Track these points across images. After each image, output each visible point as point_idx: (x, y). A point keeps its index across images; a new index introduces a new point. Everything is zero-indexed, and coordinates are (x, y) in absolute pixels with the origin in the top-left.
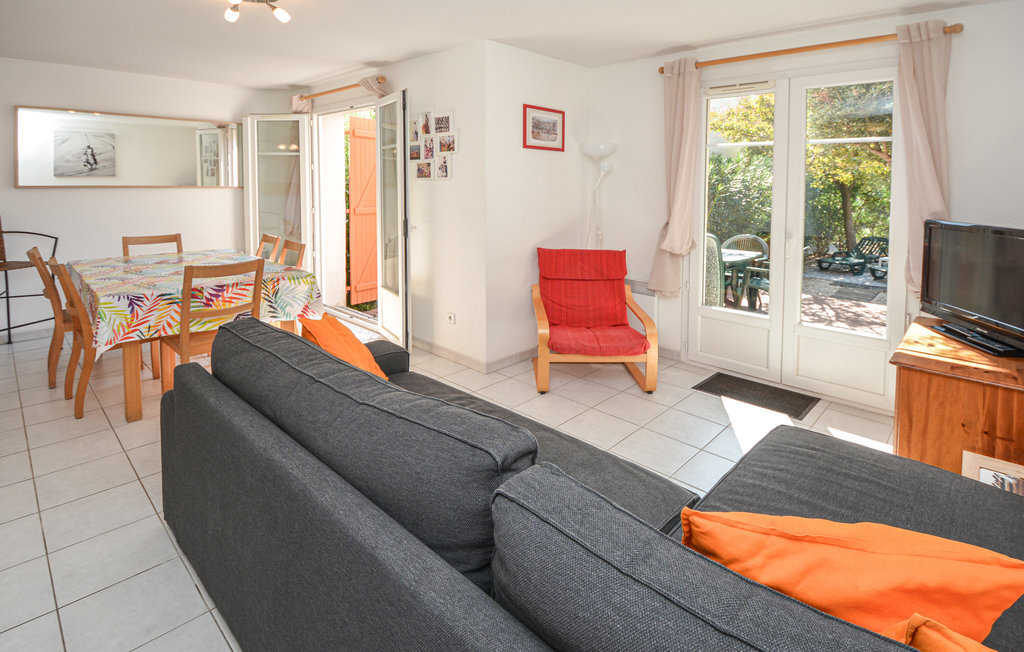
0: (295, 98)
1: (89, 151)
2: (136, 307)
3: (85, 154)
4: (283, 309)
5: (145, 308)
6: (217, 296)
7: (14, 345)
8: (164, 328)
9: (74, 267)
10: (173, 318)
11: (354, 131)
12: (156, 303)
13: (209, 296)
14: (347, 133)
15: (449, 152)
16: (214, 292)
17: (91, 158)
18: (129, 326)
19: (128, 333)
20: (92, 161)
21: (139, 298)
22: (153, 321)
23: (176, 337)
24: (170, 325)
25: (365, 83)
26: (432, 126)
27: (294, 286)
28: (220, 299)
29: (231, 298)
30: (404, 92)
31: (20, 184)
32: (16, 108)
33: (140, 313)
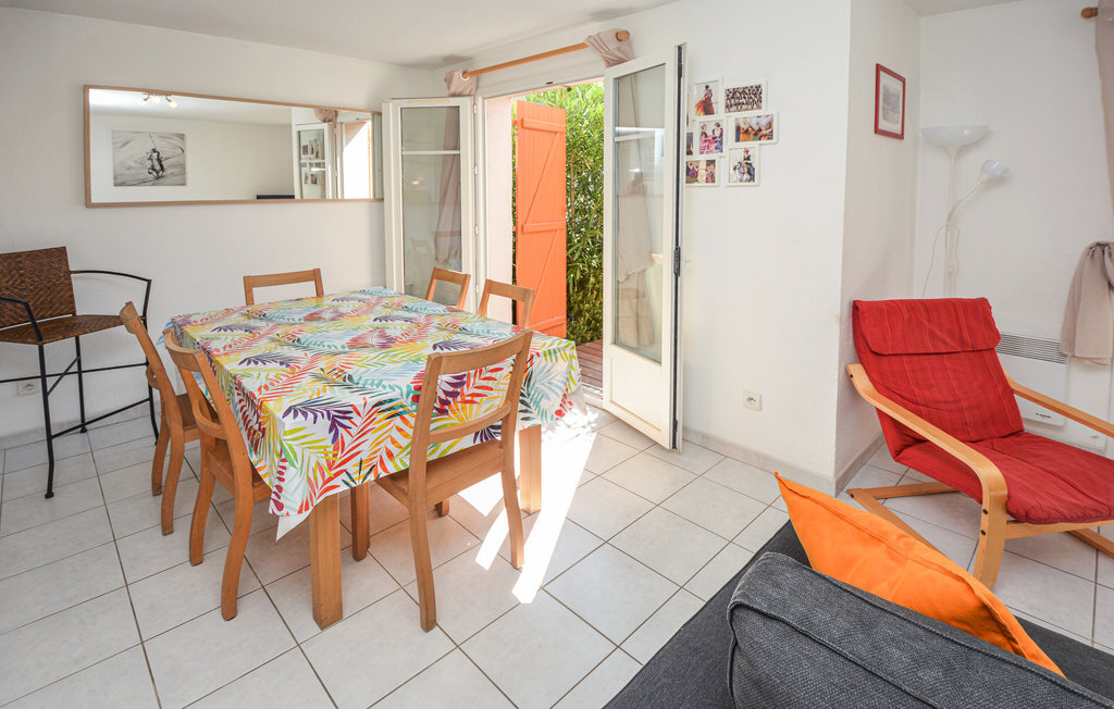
0: (458, 75)
1: (155, 155)
2: (341, 430)
3: (150, 159)
4: (537, 404)
5: (354, 431)
6: (454, 395)
7: (90, 433)
8: (382, 462)
9: (188, 329)
10: (394, 442)
11: (522, 120)
12: (370, 420)
13: (443, 397)
14: (515, 123)
15: (756, 143)
16: (451, 389)
17: (156, 163)
18: (330, 468)
19: (330, 479)
20: (158, 168)
21: (345, 414)
22: (366, 450)
23: (402, 475)
24: (390, 455)
25: (595, 43)
26: (719, 101)
27: (550, 364)
28: (459, 398)
29: (473, 395)
30: (680, 48)
31: (94, 200)
32: (86, 88)
33: (348, 439)
